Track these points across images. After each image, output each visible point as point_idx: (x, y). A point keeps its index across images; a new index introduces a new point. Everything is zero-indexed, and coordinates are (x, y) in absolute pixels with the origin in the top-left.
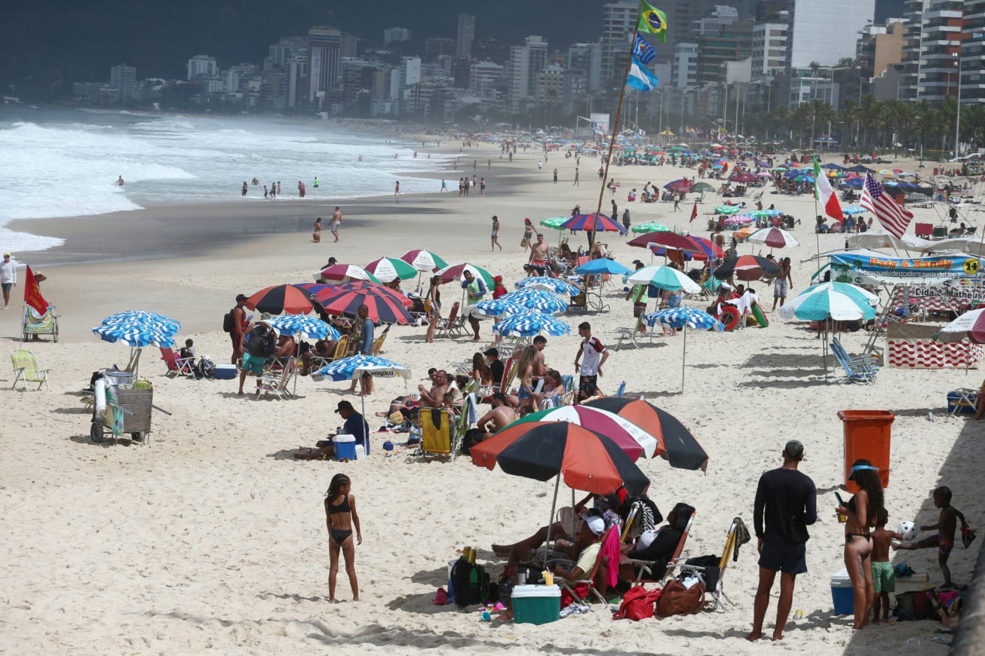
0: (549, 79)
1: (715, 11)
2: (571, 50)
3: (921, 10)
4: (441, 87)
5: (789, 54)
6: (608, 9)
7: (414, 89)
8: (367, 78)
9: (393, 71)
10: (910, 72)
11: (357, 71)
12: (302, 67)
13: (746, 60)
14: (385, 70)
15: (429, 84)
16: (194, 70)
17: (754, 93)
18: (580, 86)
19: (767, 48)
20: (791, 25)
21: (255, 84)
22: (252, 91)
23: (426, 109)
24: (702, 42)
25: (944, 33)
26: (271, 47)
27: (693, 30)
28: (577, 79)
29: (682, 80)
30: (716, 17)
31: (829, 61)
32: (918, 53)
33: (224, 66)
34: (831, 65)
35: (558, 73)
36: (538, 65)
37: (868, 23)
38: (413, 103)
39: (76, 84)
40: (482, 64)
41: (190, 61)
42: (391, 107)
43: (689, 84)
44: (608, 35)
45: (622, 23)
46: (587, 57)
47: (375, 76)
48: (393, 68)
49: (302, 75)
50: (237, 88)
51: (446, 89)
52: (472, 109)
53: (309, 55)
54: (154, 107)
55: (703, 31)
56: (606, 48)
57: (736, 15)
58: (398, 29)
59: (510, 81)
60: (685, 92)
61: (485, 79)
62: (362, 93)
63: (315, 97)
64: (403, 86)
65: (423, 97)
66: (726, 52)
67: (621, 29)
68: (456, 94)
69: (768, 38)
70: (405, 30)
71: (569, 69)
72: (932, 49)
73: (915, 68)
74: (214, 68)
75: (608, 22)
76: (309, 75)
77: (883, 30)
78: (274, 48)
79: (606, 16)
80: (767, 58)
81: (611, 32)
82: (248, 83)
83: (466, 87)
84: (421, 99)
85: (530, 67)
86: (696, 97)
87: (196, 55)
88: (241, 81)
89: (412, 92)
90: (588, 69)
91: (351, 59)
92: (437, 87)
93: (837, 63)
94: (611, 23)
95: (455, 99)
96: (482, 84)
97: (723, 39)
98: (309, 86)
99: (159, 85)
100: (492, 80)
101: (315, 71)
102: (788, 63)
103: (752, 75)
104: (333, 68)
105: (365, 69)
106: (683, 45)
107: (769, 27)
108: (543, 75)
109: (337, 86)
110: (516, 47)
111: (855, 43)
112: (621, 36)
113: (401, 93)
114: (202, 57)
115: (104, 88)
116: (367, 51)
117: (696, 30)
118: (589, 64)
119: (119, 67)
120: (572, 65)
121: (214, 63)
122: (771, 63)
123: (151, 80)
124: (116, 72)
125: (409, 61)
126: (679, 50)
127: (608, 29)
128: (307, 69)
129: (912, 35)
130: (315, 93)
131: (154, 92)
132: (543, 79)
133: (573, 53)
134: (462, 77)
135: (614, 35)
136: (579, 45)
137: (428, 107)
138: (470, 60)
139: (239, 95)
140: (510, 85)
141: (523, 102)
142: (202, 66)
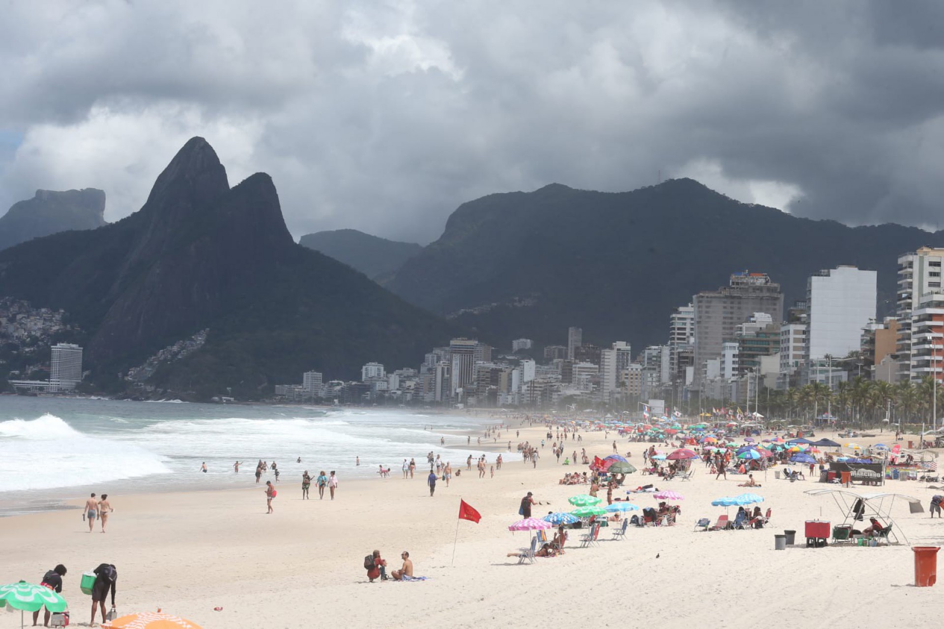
0: (632, 375)
1: (753, 317)
2: (647, 352)
3: (911, 309)
4: (550, 382)
5: (807, 348)
6: (673, 319)
7: (529, 385)
8: (494, 376)
9: (513, 371)
10: (904, 361)
11: (487, 372)
12: (446, 370)
13: (777, 354)
14: (508, 371)
15: (541, 381)
16: (367, 374)
17: (782, 381)
18: (654, 380)
19: (792, 344)
20: (809, 324)
21: (411, 384)
22: (408, 389)
23: (539, 400)
24: (743, 341)
25: (931, 327)
26: (426, 355)
27: (736, 333)
28: (651, 375)
29: (729, 373)
30: (754, 322)
31: (841, 354)
32: (910, 344)
33: (389, 370)
34: (842, 357)
35: (639, 370)
36: (623, 364)
37: (869, 322)
38: (529, 395)
39: (277, 386)
40: (582, 364)
41: (364, 367)
42: (512, 399)
43: (733, 375)
44: (673, 339)
45: (685, 329)
46: (659, 357)
47: (500, 375)
48: (514, 369)
49: (446, 376)
50: (397, 386)
51: (553, 384)
52: (570, 399)
53: (450, 361)
54: (335, 402)
55: (744, 333)
56: (673, 349)
57: (771, 320)
58: (524, 340)
59: (602, 377)
60: (730, 382)
61: (584, 376)
62: (491, 389)
63: (455, 393)
64: (522, 381)
65: (536, 390)
66: (762, 349)
67: (684, 334)
68: (561, 389)
69: (792, 336)
70: (529, 341)
71: (645, 366)
72: (921, 340)
73: (907, 357)
74: (383, 372)
75: (674, 329)
76: (451, 376)
77: (881, 327)
78: (428, 356)
79: (672, 324)
80: (791, 352)
81: (676, 336)
82: (405, 383)
83: (570, 382)
84: (535, 392)
85: (617, 366)
86: (737, 384)
87: (368, 363)
88: (401, 381)
89: (528, 387)
90: (660, 366)
91: (484, 363)
92: (548, 382)
93: (847, 355)
94: (676, 329)
95: (560, 392)
96: (582, 380)
97: (759, 338)
98: (451, 386)
99: (339, 385)
100: (590, 376)
101: (456, 372)
102: (806, 356)
103: (781, 367)
104: (469, 370)
105: (492, 370)
106: (728, 344)
107: (792, 327)
108: (627, 372)
109: (472, 383)
110: (606, 350)
111: (859, 338)
112: (684, 339)
113: (520, 388)
114: (373, 364)
115: (297, 389)
116: (499, 357)
117: (739, 332)
118: (660, 362)
119: (310, 373)
120: (648, 363)
121: (382, 368)
122: (795, 356)
123: (333, 382)
124: (307, 376)
125: (526, 363)
126: (724, 348)
127: (674, 334)
128: (449, 371)
129: (903, 329)
130: (455, 390)
131: (335, 391)
132: (627, 374)
133: (648, 354)
134: (567, 376)
135: (678, 339)
136: (653, 347)
137: (540, 399)
138: (573, 361)
139: (399, 392)
140: (602, 380)
141: (611, 393)
142: (373, 371)
